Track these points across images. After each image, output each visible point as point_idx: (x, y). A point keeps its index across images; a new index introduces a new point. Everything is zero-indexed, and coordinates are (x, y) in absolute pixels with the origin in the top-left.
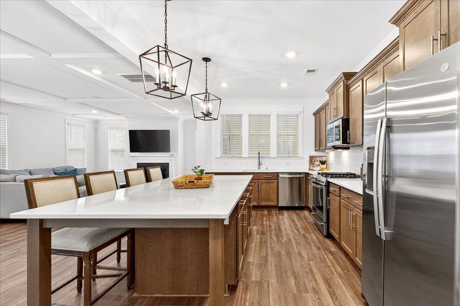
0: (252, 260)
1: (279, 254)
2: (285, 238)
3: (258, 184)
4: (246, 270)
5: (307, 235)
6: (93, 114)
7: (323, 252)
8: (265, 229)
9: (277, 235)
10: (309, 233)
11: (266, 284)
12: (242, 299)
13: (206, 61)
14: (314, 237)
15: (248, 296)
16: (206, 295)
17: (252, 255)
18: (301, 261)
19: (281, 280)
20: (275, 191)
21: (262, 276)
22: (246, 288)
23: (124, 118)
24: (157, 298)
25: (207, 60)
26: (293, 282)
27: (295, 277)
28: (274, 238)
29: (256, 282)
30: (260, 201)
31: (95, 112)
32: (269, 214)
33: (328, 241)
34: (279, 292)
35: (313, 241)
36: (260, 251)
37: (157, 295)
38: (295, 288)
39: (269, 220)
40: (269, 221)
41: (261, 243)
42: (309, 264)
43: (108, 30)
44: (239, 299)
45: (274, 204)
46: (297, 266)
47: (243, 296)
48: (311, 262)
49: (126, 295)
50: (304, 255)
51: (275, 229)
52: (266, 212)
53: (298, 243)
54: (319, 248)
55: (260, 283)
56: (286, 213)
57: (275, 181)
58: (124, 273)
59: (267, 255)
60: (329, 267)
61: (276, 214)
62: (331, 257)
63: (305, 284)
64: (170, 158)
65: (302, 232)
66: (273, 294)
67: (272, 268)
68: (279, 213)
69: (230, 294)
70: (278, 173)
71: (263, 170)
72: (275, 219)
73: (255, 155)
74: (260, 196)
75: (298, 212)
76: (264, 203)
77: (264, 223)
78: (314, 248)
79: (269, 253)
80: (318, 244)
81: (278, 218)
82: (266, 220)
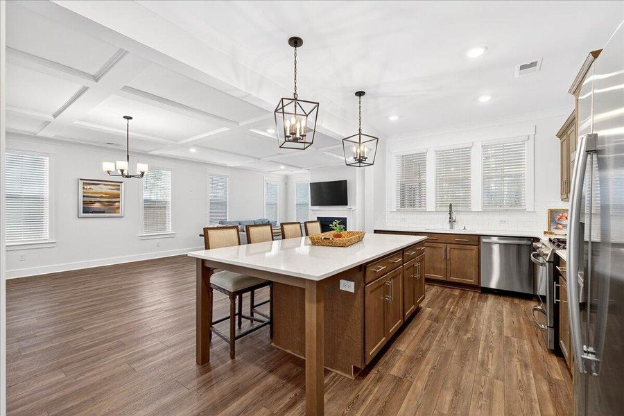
0: (403, 349)
1: (447, 354)
2: (469, 335)
3: (446, 250)
4: (390, 359)
5: (515, 340)
6: (282, 170)
7: (532, 375)
8: (443, 315)
9: (458, 329)
10: (520, 337)
11: (406, 384)
12: (367, 389)
13: (360, 96)
14: (527, 347)
15: (376, 389)
16: (332, 370)
17: (407, 342)
18: (480, 375)
19: (432, 389)
20: (475, 261)
21: (406, 372)
22: (379, 379)
23: (307, 171)
24: (289, 354)
25: (360, 94)
26: (448, 397)
27: (456, 393)
28: (452, 330)
29: (395, 377)
30: (449, 275)
31: (282, 167)
32: (461, 296)
33: (554, 361)
34: (420, 402)
35: (520, 352)
36: (421, 341)
37: (288, 351)
38: (447, 407)
39: (458, 302)
40: (457, 305)
41: (427, 331)
42: (492, 384)
43: (254, 94)
44: (364, 388)
45: (473, 281)
46: (469, 378)
47: (370, 387)
48: (498, 382)
49: (267, 342)
50: (492, 368)
51: (460, 318)
52: (457, 292)
53: (488, 348)
54: (526, 366)
55: (399, 381)
56: (491, 299)
57: (475, 248)
58: (268, 320)
59: (428, 350)
60: (531, 400)
61: (473, 297)
62: (545, 388)
63: (467, 408)
64: (348, 212)
65: (507, 332)
66: (409, 401)
67: (426, 368)
68: (480, 298)
69: (356, 378)
70: (479, 236)
71: (458, 229)
72: (468, 304)
73: (444, 209)
74: (448, 267)
75: (516, 301)
76: (454, 279)
77: (447, 306)
78: (516, 362)
79: (433, 348)
80: (529, 360)
81: (472, 303)
82: (452, 303)
